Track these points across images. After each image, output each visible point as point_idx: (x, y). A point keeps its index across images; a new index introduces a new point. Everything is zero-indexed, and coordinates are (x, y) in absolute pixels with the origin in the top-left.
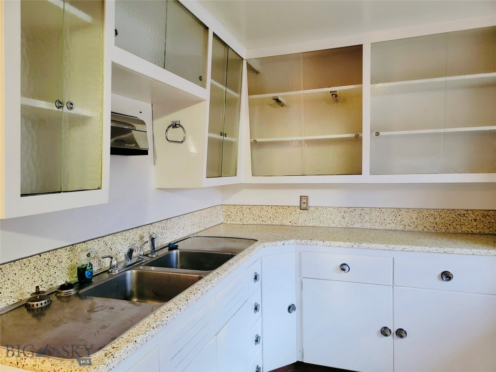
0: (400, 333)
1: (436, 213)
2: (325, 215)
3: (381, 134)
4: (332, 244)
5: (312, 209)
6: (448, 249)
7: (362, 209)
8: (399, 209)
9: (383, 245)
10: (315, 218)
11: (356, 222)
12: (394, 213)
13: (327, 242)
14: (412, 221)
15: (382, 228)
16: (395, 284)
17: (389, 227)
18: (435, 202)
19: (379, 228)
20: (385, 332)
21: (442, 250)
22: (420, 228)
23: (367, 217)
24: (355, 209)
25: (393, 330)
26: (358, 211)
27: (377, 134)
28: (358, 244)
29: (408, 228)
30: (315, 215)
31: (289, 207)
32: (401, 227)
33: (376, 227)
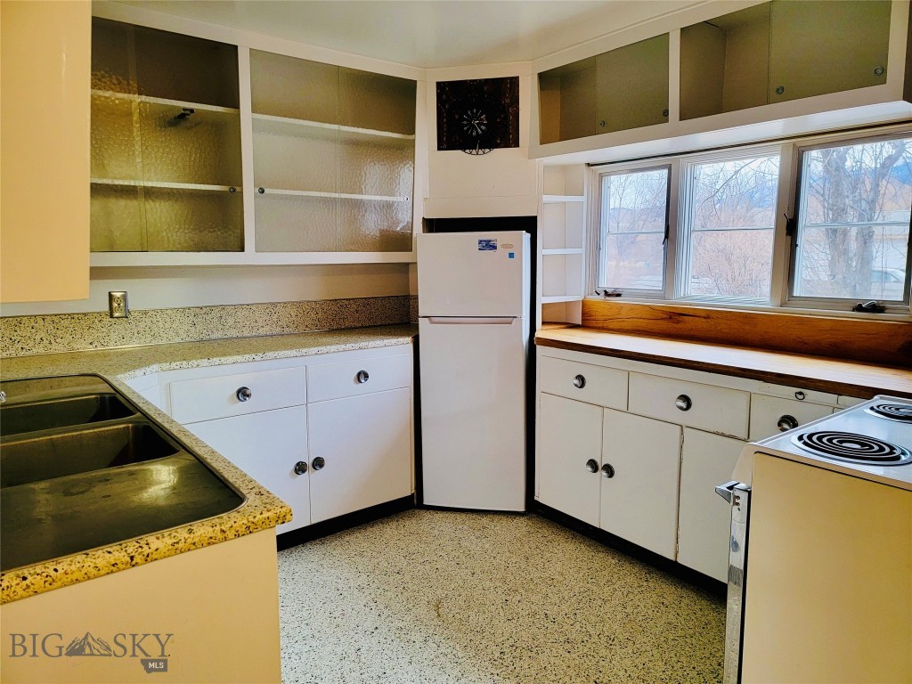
0: (318, 463)
1: (318, 306)
2: (160, 324)
3: (266, 191)
4: (222, 361)
5: (136, 314)
6: (363, 344)
7: (223, 307)
8: (274, 304)
9: (294, 351)
10: (142, 330)
11: (214, 330)
12: (268, 311)
13: (215, 359)
14: (291, 319)
15: (254, 334)
16: (309, 401)
17: (261, 331)
18: (315, 291)
19: (249, 335)
20: (300, 468)
21: (356, 346)
22: (301, 329)
23: (231, 321)
24: (212, 308)
25: (309, 462)
26: (216, 313)
27: (262, 191)
28: (261, 354)
29: (286, 330)
30: (142, 325)
31: (85, 314)
32: (278, 330)
33: (246, 334)
